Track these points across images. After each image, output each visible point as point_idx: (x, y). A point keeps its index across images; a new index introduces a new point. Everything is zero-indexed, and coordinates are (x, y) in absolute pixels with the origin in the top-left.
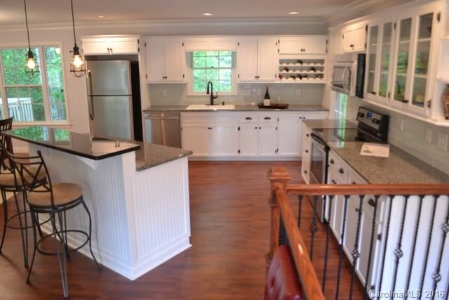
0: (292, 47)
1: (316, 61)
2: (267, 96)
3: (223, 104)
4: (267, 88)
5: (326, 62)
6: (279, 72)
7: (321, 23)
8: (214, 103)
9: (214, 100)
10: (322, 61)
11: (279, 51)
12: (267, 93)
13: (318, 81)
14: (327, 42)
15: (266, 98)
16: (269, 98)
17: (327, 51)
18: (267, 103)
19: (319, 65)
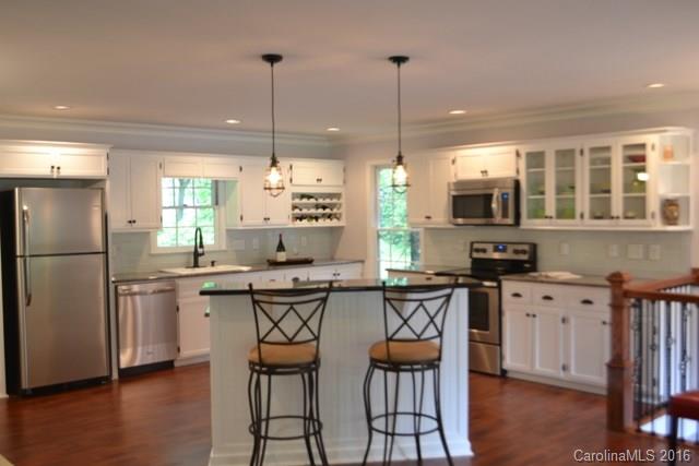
0: (308, 175)
1: (331, 196)
2: (281, 248)
3: (213, 264)
4: (280, 236)
5: (344, 196)
6: (291, 212)
7: (327, 144)
8: (200, 264)
9: (200, 259)
10: (338, 196)
11: (291, 180)
12: (281, 242)
13: (334, 223)
14: (344, 170)
15: (278, 250)
16: (284, 250)
17: (345, 182)
18: (282, 257)
19: (335, 201)
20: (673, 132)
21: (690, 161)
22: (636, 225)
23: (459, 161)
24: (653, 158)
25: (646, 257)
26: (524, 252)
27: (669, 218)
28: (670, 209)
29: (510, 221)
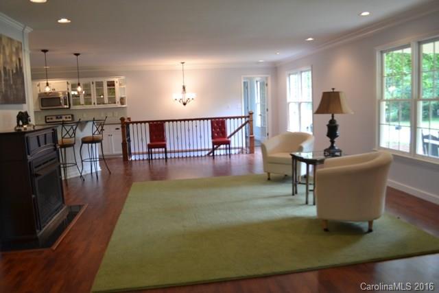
20: (123, 78)
21: (125, 86)
22: (113, 106)
23: (41, 85)
24: (117, 85)
25: (113, 116)
26: (69, 118)
27: (122, 103)
28: (122, 101)
29: (68, 107)
